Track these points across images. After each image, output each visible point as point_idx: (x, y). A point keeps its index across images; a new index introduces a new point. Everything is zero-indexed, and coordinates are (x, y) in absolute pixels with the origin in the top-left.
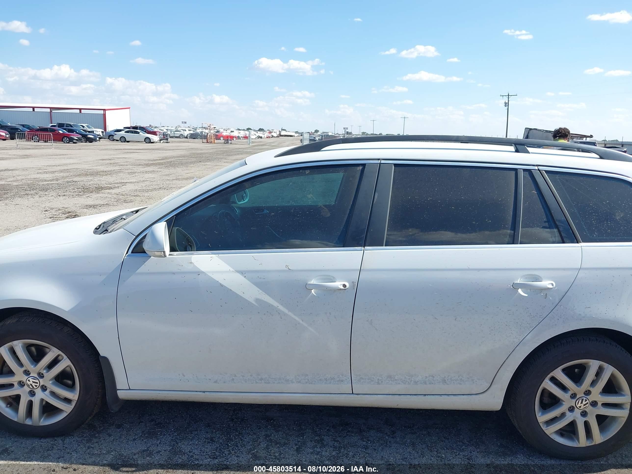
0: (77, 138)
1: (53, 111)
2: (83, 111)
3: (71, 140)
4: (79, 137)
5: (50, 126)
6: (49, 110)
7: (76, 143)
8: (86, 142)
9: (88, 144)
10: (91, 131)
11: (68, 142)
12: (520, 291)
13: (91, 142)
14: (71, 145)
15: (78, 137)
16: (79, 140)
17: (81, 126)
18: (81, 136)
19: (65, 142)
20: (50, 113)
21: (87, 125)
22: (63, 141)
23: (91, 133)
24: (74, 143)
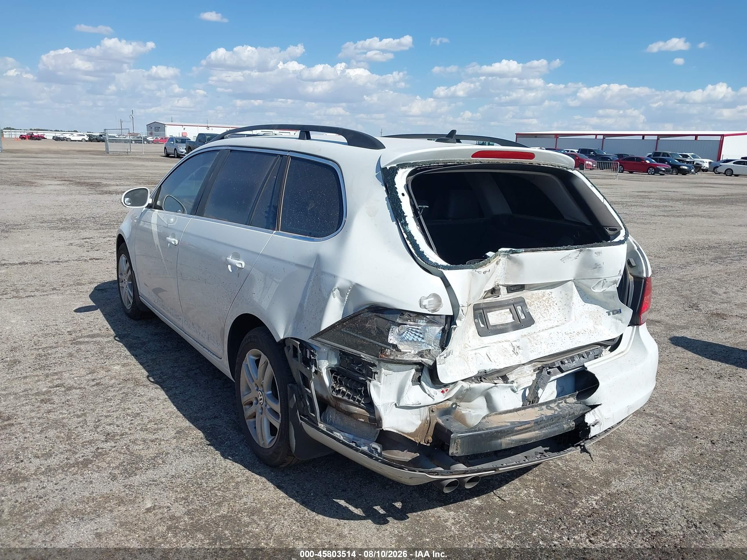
0: (664, 169)
1: (660, 139)
2: (699, 138)
3: (657, 171)
4: (668, 168)
5: (648, 155)
6: (655, 138)
7: (663, 175)
8: (677, 174)
9: (680, 176)
10: (691, 162)
11: (653, 173)
12: (229, 267)
13: (685, 174)
14: (657, 177)
15: (666, 167)
16: (667, 171)
17: (680, 156)
18: (670, 167)
19: (650, 173)
20: (656, 141)
21: (692, 154)
22: (647, 172)
23: (691, 163)
24: (661, 175)
